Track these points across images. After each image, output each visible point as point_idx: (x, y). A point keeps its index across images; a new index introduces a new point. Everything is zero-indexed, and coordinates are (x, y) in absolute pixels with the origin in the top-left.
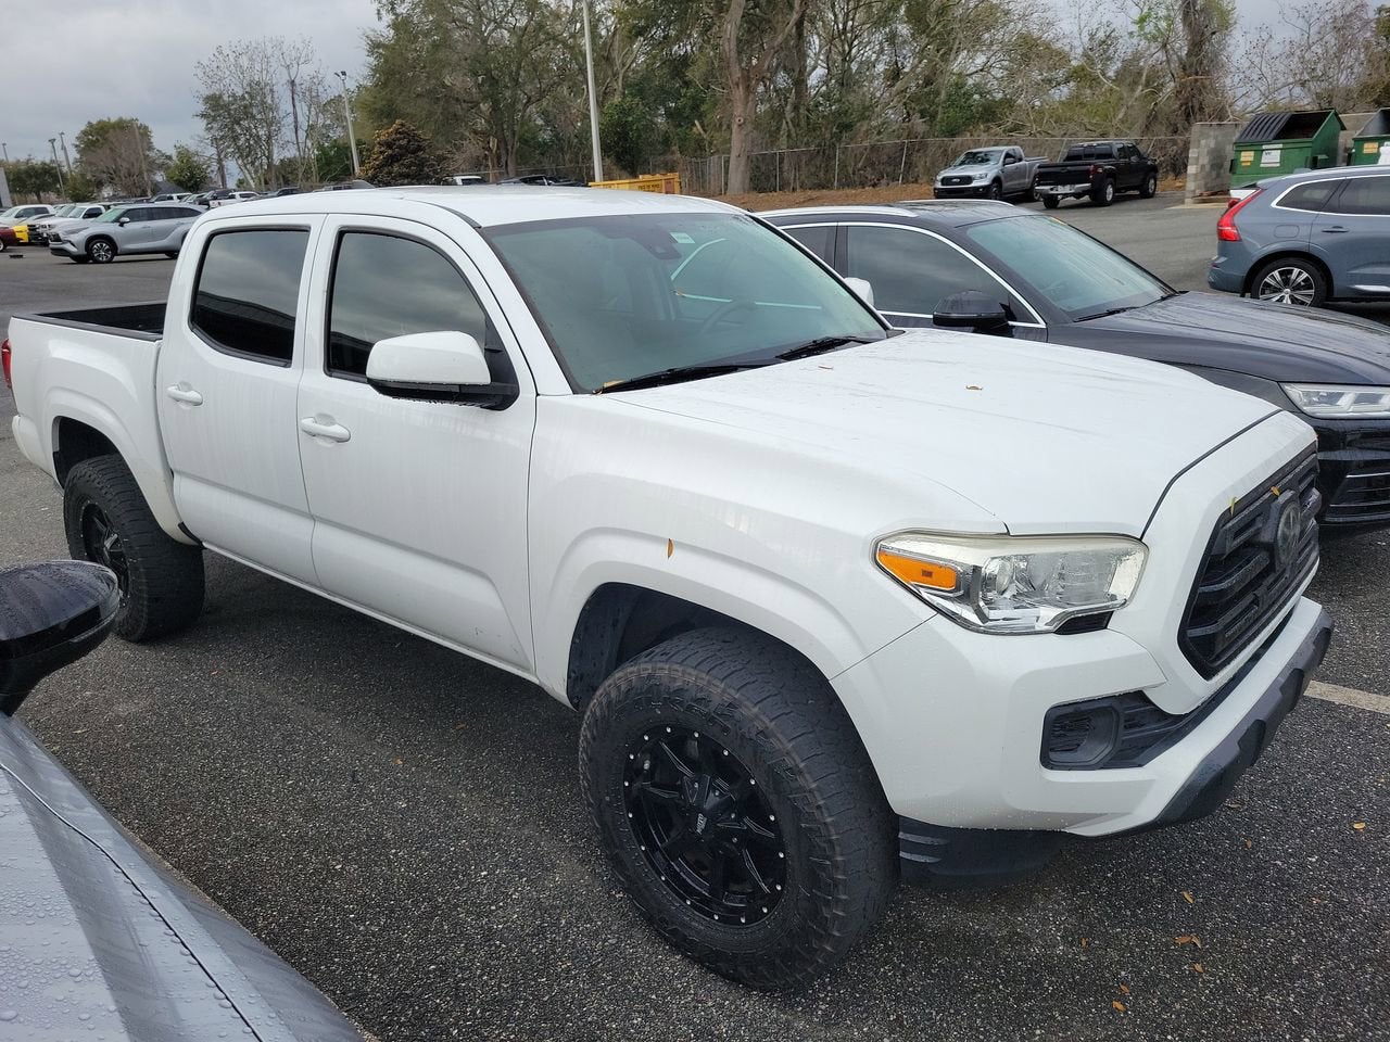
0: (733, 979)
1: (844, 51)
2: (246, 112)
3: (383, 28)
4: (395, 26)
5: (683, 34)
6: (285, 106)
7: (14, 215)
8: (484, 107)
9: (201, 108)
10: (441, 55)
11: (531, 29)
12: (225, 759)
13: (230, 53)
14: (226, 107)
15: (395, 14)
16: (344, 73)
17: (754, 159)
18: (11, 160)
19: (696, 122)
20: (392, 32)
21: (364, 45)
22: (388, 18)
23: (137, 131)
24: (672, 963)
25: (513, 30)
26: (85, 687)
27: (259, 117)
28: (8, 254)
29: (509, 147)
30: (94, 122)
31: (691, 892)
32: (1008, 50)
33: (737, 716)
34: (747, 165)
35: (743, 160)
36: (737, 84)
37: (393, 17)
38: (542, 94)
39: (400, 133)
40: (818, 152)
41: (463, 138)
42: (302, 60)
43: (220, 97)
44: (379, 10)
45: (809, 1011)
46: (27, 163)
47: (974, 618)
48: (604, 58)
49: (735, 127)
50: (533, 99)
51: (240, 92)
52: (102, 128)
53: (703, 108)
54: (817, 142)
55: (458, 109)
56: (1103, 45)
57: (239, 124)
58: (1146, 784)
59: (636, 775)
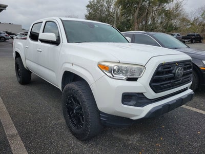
0: (78, 138)
5: (130, 15)
11: (108, 14)
20: (89, 14)
24: (70, 135)
25: (105, 14)
31: (74, 123)
32: (180, 20)
33: (78, 92)
36: (136, 23)
37: (89, 12)
45: (88, 145)
47: (111, 76)
48: (118, 19)
53: (131, 26)
56: (197, 20)
58: (143, 111)
59: (68, 103)
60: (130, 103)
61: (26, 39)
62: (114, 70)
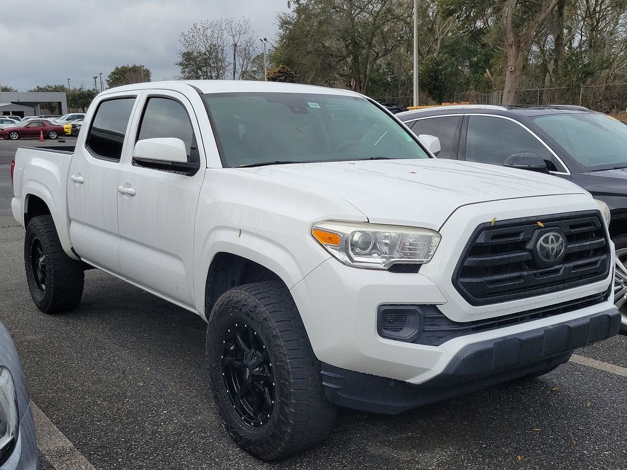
1: (593, 24)
2: (206, 63)
3: (290, 12)
4: (298, 11)
5: (481, 14)
6: (230, 59)
7: (66, 118)
8: (349, 60)
9: (180, 59)
10: (324, 28)
11: (383, 11)
12: (67, 359)
13: (201, 27)
14: (194, 59)
15: (298, 4)
16: (265, 39)
17: (522, 94)
18: (72, 88)
19: (487, 70)
20: (296, 15)
21: (278, 22)
22: (294, 6)
23: (142, 73)
25: (370, 13)
26: (16, 328)
27: (213, 65)
28: (57, 141)
29: (362, 85)
30: (120, 67)
31: (245, 412)
33: (257, 311)
34: (515, 97)
35: (512, 95)
36: (511, 46)
37: (297, 6)
38: (386, 52)
39: (281, 73)
40: (567, 90)
41: (335, 79)
42: (242, 32)
43: (192, 53)
44: (289, 2)
46: (80, 90)
47: (347, 259)
48: (428, 30)
49: (508, 73)
50: (380, 55)
51: (203, 50)
52: (123, 71)
53: (492, 61)
54: (567, 83)
55: (333, 61)
57: (201, 70)
58: (438, 355)
59: (226, 352)
60: (402, 334)
61: (71, 149)
62: (354, 245)
